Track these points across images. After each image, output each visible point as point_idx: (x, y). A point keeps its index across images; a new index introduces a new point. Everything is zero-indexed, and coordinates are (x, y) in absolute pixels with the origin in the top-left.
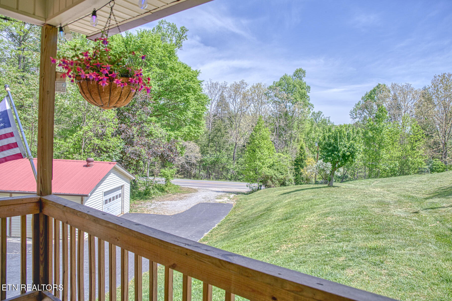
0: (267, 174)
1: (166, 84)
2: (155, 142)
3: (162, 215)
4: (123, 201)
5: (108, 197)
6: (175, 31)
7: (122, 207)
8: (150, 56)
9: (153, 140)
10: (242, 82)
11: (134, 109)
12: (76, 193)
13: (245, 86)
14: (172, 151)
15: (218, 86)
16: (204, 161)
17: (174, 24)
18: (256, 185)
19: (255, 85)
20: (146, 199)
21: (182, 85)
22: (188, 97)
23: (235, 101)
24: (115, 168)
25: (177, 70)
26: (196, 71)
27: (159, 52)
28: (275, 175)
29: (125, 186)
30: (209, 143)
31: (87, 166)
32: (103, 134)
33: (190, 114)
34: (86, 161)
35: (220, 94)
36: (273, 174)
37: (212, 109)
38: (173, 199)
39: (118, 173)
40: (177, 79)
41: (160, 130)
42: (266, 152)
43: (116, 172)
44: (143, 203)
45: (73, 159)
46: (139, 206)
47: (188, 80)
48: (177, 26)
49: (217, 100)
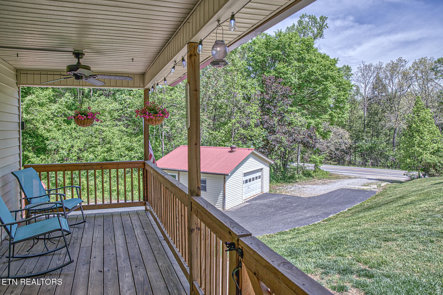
0: (428, 161)
1: (304, 76)
2: (295, 130)
3: (298, 197)
4: (262, 182)
5: (248, 178)
6: (316, 22)
7: (262, 187)
8: (288, 52)
9: (293, 128)
10: (400, 60)
11: (275, 101)
12: (220, 172)
13: (404, 63)
14: (311, 137)
15: (372, 68)
16: (359, 147)
17: (314, 16)
18: (415, 173)
19: (417, 61)
20: (289, 182)
21: (320, 75)
22: (326, 85)
23: (392, 81)
24: (253, 153)
25: (314, 61)
26: (334, 59)
27: (297, 46)
28: (439, 162)
29: (264, 169)
30: (365, 128)
31: (231, 152)
32: (249, 125)
33: (331, 101)
34: (230, 148)
35: (375, 76)
36: (437, 161)
37: (366, 93)
38: (316, 184)
39: (257, 158)
40: (314, 70)
41: (300, 119)
42: (427, 137)
43: (255, 157)
44: (285, 185)
45: (225, 146)
46: (280, 188)
47: (325, 70)
48: (317, 17)
49: (372, 82)
